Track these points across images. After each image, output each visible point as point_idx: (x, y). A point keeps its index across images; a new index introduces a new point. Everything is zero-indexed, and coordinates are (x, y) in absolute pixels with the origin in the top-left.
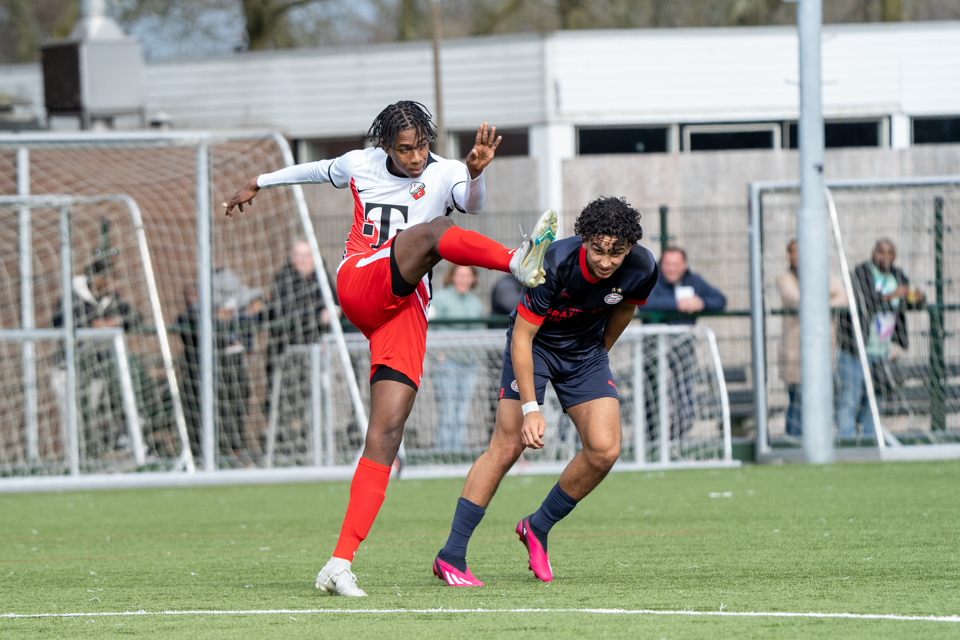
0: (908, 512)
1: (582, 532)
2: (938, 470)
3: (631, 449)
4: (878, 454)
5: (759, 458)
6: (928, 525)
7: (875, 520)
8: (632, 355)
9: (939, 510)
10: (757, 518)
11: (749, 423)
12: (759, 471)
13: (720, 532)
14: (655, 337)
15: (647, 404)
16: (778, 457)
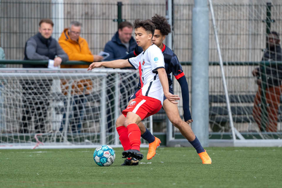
0: (246, 176)
1: (68, 182)
2: (264, 153)
3: (99, 136)
4: (233, 143)
5: (168, 143)
6: (256, 184)
7: (228, 180)
8: (101, 85)
9: (262, 175)
10: (164, 177)
11: (164, 124)
12: (168, 151)
13: (143, 184)
14: (113, 74)
15: (108, 112)
16: (178, 143)
